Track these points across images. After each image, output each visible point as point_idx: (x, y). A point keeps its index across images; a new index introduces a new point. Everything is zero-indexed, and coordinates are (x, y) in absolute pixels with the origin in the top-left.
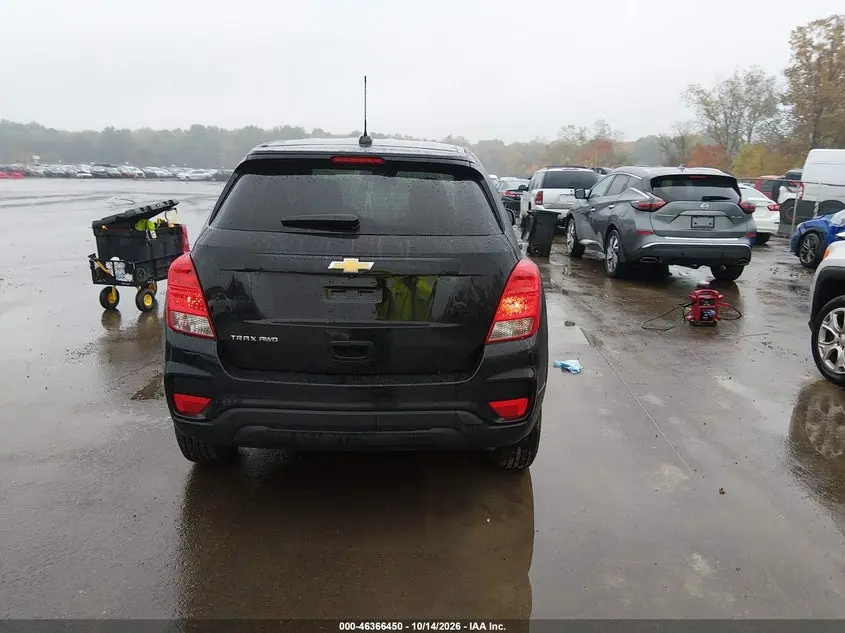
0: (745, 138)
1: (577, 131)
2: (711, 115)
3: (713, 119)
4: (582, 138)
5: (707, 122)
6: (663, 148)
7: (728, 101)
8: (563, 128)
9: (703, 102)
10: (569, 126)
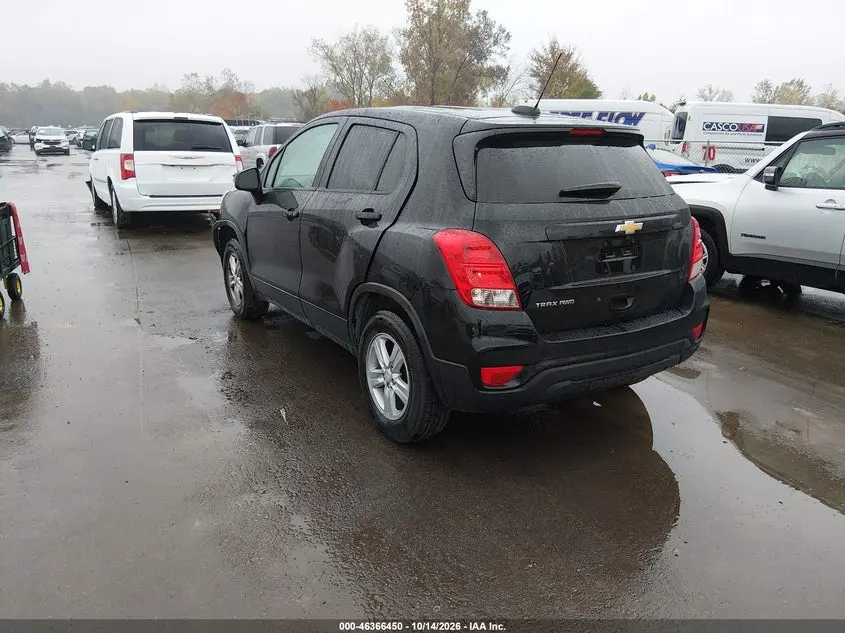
0: (368, 93)
1: (203, 79)
2: (336, 70)
3: (338, 74)
4: (210, 88)
5: (332, 76)
6: (296, 102)
7: (350, 57)
8: (187, 77)
9: (329, 57)
10: (192, 75)
